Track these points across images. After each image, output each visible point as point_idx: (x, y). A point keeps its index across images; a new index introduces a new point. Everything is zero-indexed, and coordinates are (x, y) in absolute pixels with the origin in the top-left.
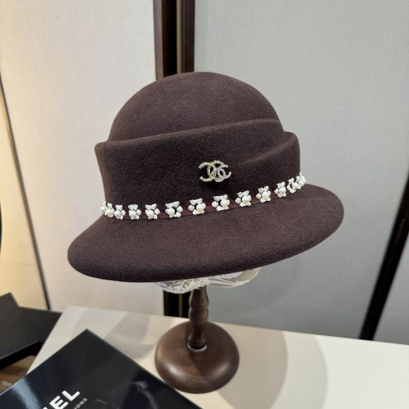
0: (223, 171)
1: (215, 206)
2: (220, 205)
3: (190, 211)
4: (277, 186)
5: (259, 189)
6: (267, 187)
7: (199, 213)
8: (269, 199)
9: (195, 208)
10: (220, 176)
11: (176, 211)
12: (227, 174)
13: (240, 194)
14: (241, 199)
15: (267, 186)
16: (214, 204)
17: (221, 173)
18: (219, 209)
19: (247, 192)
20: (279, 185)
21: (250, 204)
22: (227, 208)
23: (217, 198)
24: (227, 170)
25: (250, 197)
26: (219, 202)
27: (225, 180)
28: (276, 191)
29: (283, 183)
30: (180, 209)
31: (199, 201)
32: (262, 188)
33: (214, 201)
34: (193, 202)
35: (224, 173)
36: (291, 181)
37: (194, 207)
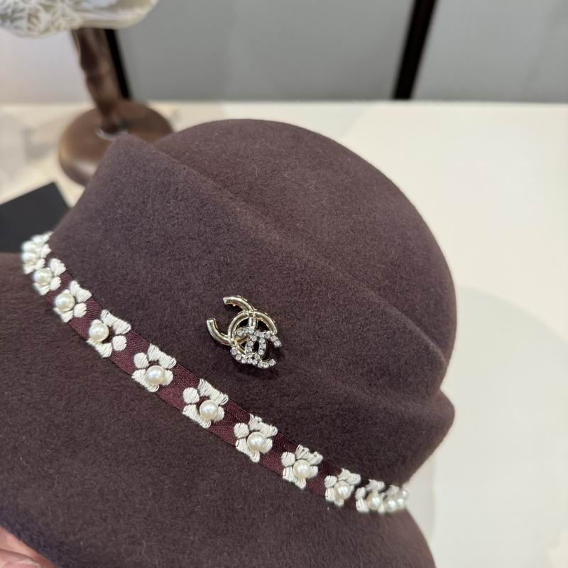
0: (263, 346)
1: (187, 400)
2: (198, 405)
3: (133, 364)
4: (340, 472)
5: (301, 447)
6: (318, 457)
7: (143, 383)
8: (302, 485)
9: (147, 368)
10: (249, 349)
11: (108, 340)
12: (265, 358)
13: (255, 421)
14: (251, 432)
15: (320, 453)
16: (190, 394)
17: (256, 347)
18: (190, 412)
19: (271, 430)
20: (345, 473)
21: (256, 458)
22: (205, 425)
23: (206, 387)
24: (271, 351)
25: (270, 444)
26: (203, 399)
27: (251, 365)
28: (330, 480)
29: (356, 478)
30: (120, 343)
31: (168, 361)
32: (307, 450)
33: (196, 387)
34: (155, 352)
35: (261, 352)
36: (376, 485)
37: (146, 364)
